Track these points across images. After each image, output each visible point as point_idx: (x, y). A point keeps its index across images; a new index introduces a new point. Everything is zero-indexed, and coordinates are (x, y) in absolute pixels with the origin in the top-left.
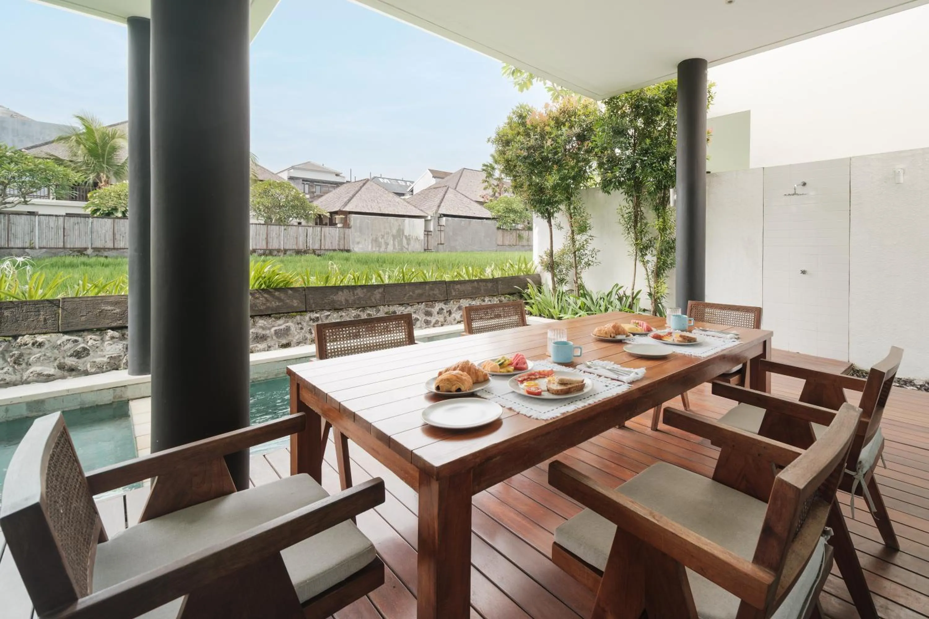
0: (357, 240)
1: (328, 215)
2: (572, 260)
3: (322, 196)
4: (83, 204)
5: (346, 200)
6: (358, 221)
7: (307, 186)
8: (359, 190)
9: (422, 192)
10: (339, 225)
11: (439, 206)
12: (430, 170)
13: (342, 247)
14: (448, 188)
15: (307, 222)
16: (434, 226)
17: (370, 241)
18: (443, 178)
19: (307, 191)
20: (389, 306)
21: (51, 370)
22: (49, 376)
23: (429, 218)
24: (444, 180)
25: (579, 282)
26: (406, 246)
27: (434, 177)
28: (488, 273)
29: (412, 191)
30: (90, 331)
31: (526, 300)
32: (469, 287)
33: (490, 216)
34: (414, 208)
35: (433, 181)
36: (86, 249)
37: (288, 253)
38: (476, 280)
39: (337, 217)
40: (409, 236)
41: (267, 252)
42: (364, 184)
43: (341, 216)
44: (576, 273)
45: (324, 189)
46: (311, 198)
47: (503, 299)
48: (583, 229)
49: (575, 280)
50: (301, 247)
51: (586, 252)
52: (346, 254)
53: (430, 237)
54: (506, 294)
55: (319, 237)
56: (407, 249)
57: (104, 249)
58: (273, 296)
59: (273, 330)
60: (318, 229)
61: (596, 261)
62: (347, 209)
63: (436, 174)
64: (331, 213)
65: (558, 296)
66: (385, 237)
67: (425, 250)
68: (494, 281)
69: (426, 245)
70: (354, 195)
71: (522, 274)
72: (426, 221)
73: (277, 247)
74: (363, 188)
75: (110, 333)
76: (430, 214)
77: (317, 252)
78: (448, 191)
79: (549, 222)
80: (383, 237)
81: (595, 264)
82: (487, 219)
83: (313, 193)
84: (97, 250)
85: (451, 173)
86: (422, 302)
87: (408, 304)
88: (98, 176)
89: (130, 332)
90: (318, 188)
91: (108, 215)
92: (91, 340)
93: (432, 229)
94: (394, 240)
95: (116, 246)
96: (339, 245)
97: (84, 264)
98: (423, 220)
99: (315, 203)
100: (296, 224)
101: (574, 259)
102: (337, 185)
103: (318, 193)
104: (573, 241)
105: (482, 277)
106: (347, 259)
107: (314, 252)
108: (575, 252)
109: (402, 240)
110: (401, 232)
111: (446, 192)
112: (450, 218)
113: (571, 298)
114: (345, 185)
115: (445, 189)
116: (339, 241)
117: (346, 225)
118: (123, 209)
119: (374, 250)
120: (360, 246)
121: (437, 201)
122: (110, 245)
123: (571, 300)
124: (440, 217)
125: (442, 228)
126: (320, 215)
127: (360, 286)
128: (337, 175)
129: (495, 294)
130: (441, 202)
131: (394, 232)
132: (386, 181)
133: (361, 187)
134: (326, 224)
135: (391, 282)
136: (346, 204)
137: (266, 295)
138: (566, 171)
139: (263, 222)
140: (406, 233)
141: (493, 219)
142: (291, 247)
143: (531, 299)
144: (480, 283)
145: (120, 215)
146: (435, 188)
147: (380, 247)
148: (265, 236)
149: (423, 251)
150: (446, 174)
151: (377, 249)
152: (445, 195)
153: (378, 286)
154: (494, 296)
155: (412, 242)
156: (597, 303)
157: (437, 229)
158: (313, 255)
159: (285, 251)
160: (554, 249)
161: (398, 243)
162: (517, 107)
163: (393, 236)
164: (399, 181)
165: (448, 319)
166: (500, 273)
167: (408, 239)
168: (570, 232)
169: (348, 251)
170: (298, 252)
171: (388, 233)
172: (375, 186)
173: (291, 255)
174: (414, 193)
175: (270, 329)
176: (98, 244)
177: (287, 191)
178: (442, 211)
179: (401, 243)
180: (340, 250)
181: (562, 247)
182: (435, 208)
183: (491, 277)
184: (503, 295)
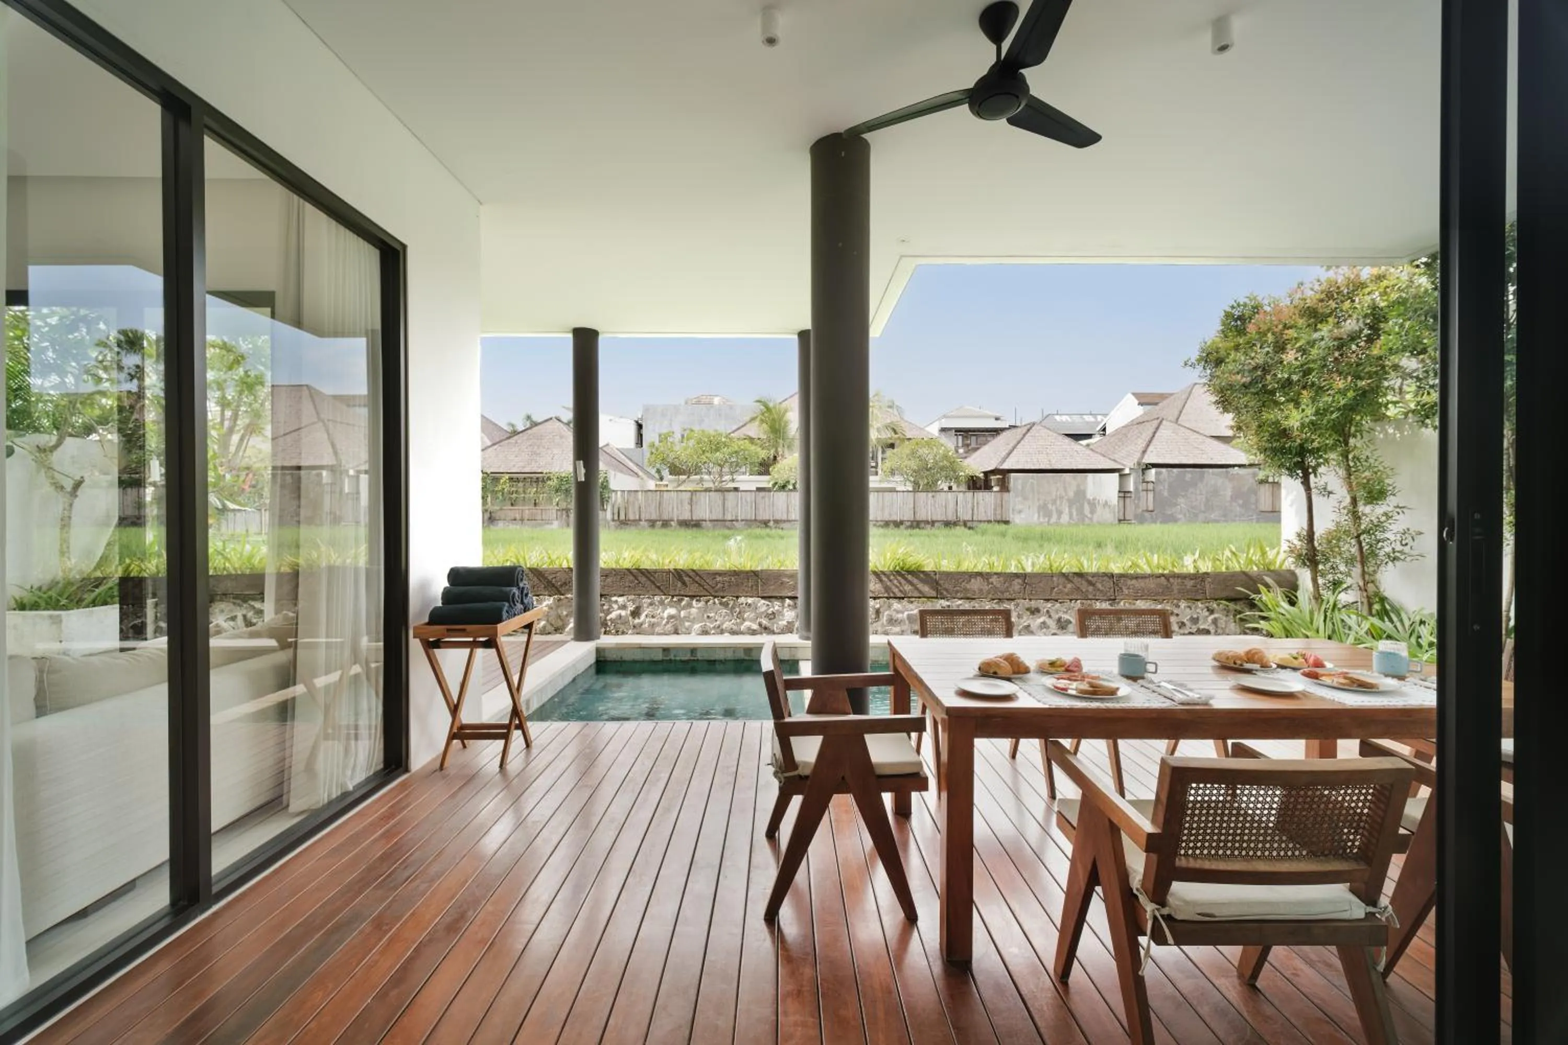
0: (1019, 507)
1: (981, 475)
2: (1355, 550)
3: (978, 449)
4: (766, 478)
5: (1004, 454)
6: (1020, 482)
7: (960, 438)
8: (1022, 439)
9: (1117, 432)
10: (996, 489)
11: (1144, 452)
12: (1134, 394)
13: (999, 518)
14: (1161, 422)
15: (958, 486)
16: (1135, 483)
17: (1036, 509)
18: (1156, 404)
19: (960, 444)
20: (1030, 600)
21: (755, 627)
22: (754, 630)
23: (1127, 471)
24: (1157, 407)
25: (1371, 587)
26: (1089, 515)
27: (1141, 404)
28: (1188, 565)
29: (1104, 430)
30: (776, 597)
31: (1262, 611)
32: (1151, 584)
33: (1245, 462)
34: (1102, 458)
35: (1139, 411)
36: (769, 521)
37: (936, 524)
38: (1163, 575)
39: (992, 477)
40: (1094, 499)
41: (915, 524)
42: (1028, 430)
43: (998, 476)
44: (1364, 573)
45: (981, 439)
46: (966, 452)
47: (1215, 605)
48: (1376, 495)
49: (1361, 584)
50: (951, 517)
51: (1387, 535)
52: (1003, 527)
53: (1128, 500)
54: (1221, 599)
55: (970, 505)
56: (1091, 519)
57: (781, 521)
58: (906, 579)
59: (906, 613)
60: (969, 495)
61: (1413, 552)
62: (1006, 466)
63: (1145, 400)
64: (986, 474)
65: (1325, 612)
66: (1058, 502)
67: (1120, 521)
68: (1199, 578)
69: (1121, 514)
70: (1014, 448)
71: (1255, 569)
72: (1122, 476)
73: (925, 519)
74: (1027, 436)
75: (788, 601)
76: (1128, 465)
77: (969, 524)
78: (1161, 427)
79: (1306, 483)
80: (1054, 502)
81: (1408, 559)
82: (1240, 466)
83: (968, 445)
84: (777, 522)
85: (1172, 394)
86: (1077, 600)
87: (1057, 601)
88: (776, 451)
89: (800, 601)
90: (974, 438)
91: (783, 487)
92: (777, 605)
93: (1132, 489)
94: (1070, 507)
95: (790, 518)
96: (995, 514)
97: (768, 536)
98: (1117, 475)
99: (966, 462)
100: (946, 489)
101: (1357, 547)
102: (996, 432)
103: (973, 445)
104: (1356, 516)
105: (1176, 570)
106: (1004, 535)
107: (965, 524)
108: (1358, 537)
109: (1082, 506)
110: (1080, 494)
111: (1157, 428)
112: (1164, 470)
113: (1354, 617)
114: (1004, 434)
115: (1156, 423)
116: (995, 510)
117: (1004, 487)
118: (793, 482)
119: (1041, 520)
120: (1023, 516)
121: (1141, 444)
122: (784, 517)
123: (1352, 620)
124: (1143, 470)
125: (1150, 486)
126: (972, 477)
127: (996, 574)
128: (997, 419)
129: (1198, 597)
130: (1148, 446)
131: (1071, 494)
132: (1064, 418)
133: (1024, 435)
134: (980, 488)
135: (1035, 571)
136: (1004, 460)
137: (899, 578)
138: (1331, 399)
139: (911, 489)
140: (1090, 496)
141: (1251, 465)
142: (939, 518)
143: (1270, 610)
144: (1171, 580)
145: (791, 487)
146: (1139, 423)
147: (1050, 516)
148: (912, 506)
149: (1117, 522)
150: (1163, 397)
151: (1047, 519)
152: (1155, 433)
153: (1016, 575)
154: (1198, 600)
155: (1099, 509)
156: (1413, 631)
157: (1141, 488)
158: (963, 528)
159: (933, 523)
160: (1315, 529)
161: (1077, 510)
162: (1233, 307)
163: (1069, 500)
164: (1085, 417)
165: (1116, 626)
166: (1210, 566)
167: (1093, 505)
168: (1348, 500)
169: (1007, 522)
170: (948, 524)
171: (1061, 498)
172: (1044, 432)
173: (939, 528)
174: (1108, 432)
175: (903, 613)
176: (778, 517)
177: (935, 450)
178: (1150, 458)
179: (1081, 511)
180: (995, 521)
181: (1331, 526)
182: (1138, 455)
183: (1192, 571)
184: (1216, 600)
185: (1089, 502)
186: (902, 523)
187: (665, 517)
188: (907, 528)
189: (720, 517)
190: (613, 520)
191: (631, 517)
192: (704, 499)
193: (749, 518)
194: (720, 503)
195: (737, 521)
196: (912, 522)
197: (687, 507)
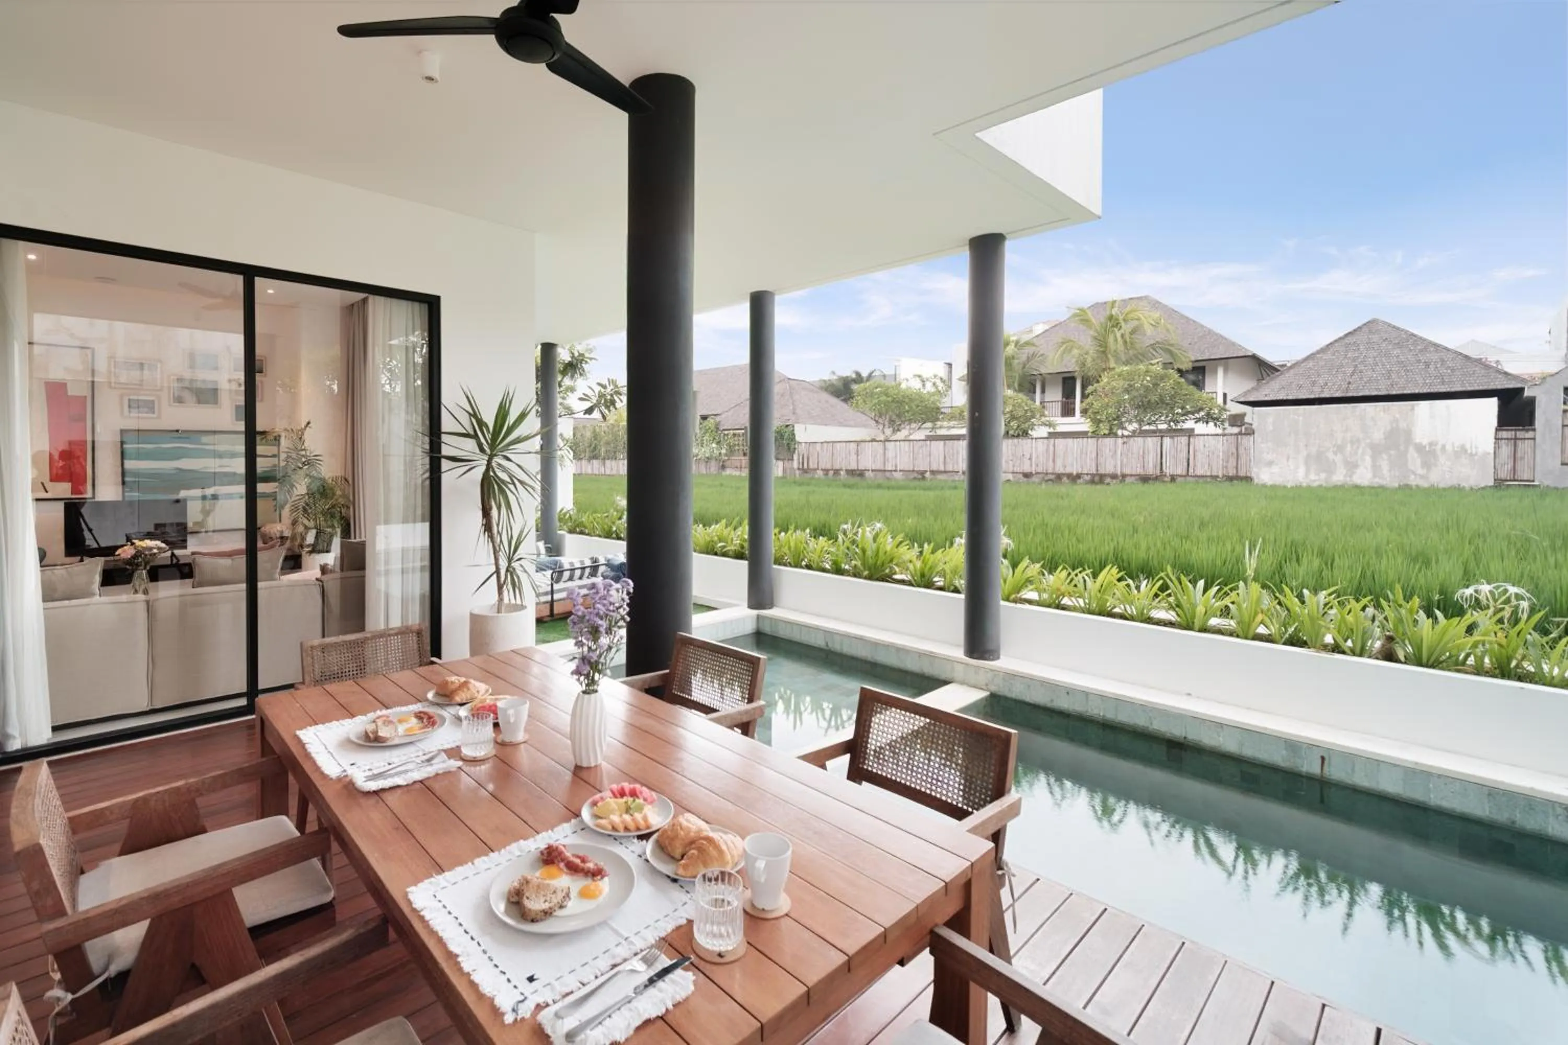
185: (1420, 448)
186: (1079, 476)
187: (837, 467)
188: (1087, 483)
189: (882, 468)
190: (799, 469)
191: (811, 466)
192: (868, 448)
193: (906, 469)
194: (881, 451)
195: (895, 471)
196: (1093, 475)
197: (854, 457)
